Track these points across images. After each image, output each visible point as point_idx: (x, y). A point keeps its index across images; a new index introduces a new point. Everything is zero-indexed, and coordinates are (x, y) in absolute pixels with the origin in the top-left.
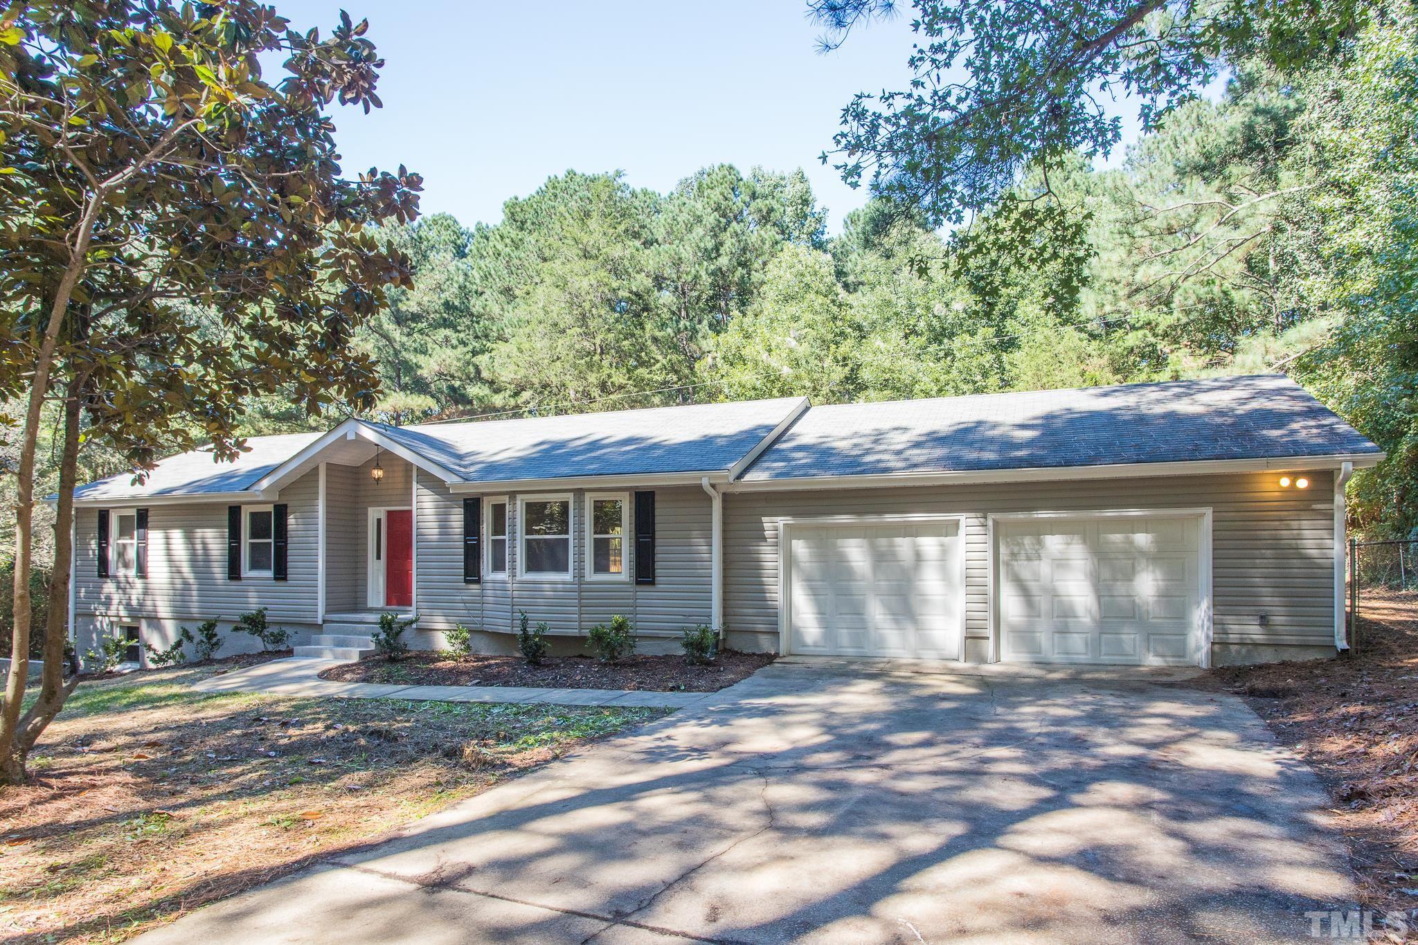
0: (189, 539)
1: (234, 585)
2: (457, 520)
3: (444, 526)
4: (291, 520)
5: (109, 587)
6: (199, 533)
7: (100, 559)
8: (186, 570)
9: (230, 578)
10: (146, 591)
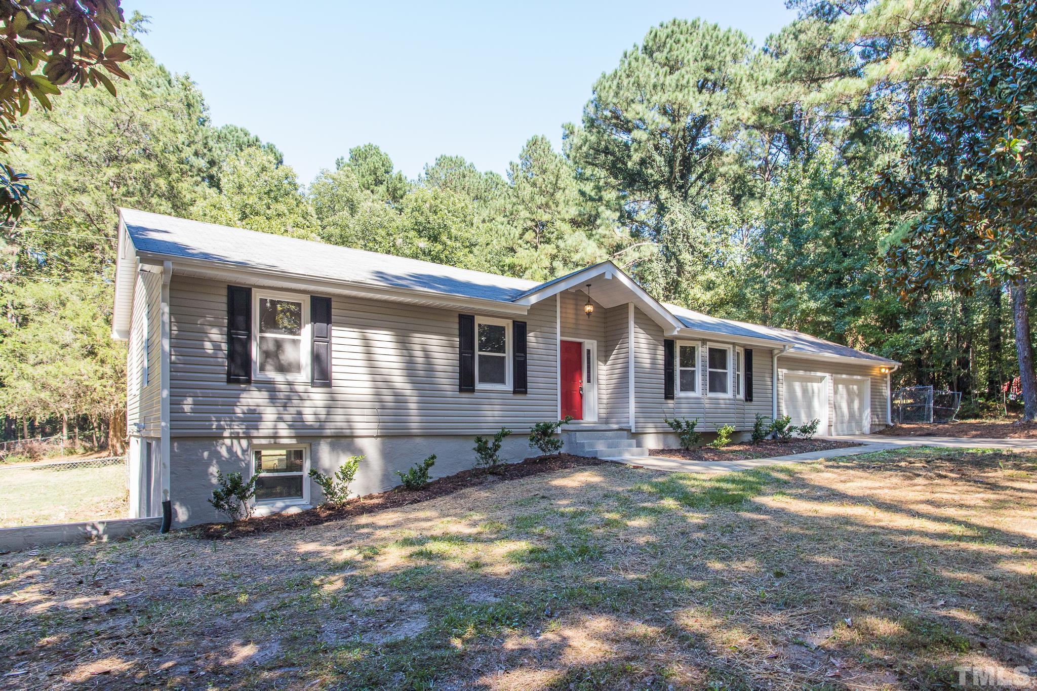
0: (403, 344)
1: (465, 398)
2: (661, 352)
3: (654, 359)
4: (531, 338)
5: (253, 398)
6: (418, 339)
7: (231, 356)
8: (399, 381)
9: (461, 390)
10: (332, 404)
